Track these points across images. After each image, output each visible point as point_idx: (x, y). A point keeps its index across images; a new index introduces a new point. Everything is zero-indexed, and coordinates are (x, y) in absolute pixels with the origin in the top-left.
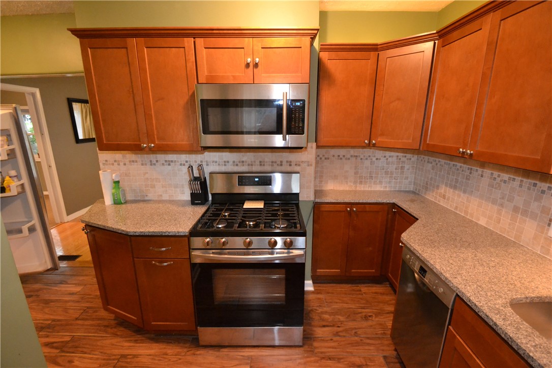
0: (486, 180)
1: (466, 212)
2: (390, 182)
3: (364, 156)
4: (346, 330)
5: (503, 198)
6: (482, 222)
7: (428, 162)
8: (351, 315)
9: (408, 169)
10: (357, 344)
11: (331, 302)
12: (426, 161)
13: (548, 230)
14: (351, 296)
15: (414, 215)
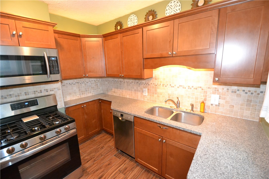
0: (126, 84)
1: (123, 95)
2: (94, 91)
3: (81, 82)
4: (97, 157)
5: (131, 88)
6: (128, 97)
7: (106, 81)
8: (96, 150)
9: (99, 85)
10: (104, 158)
11: (85, 152)
12: (105, 81)
13: (143, 93)
14: (92, 144)
15: (109, 100)
